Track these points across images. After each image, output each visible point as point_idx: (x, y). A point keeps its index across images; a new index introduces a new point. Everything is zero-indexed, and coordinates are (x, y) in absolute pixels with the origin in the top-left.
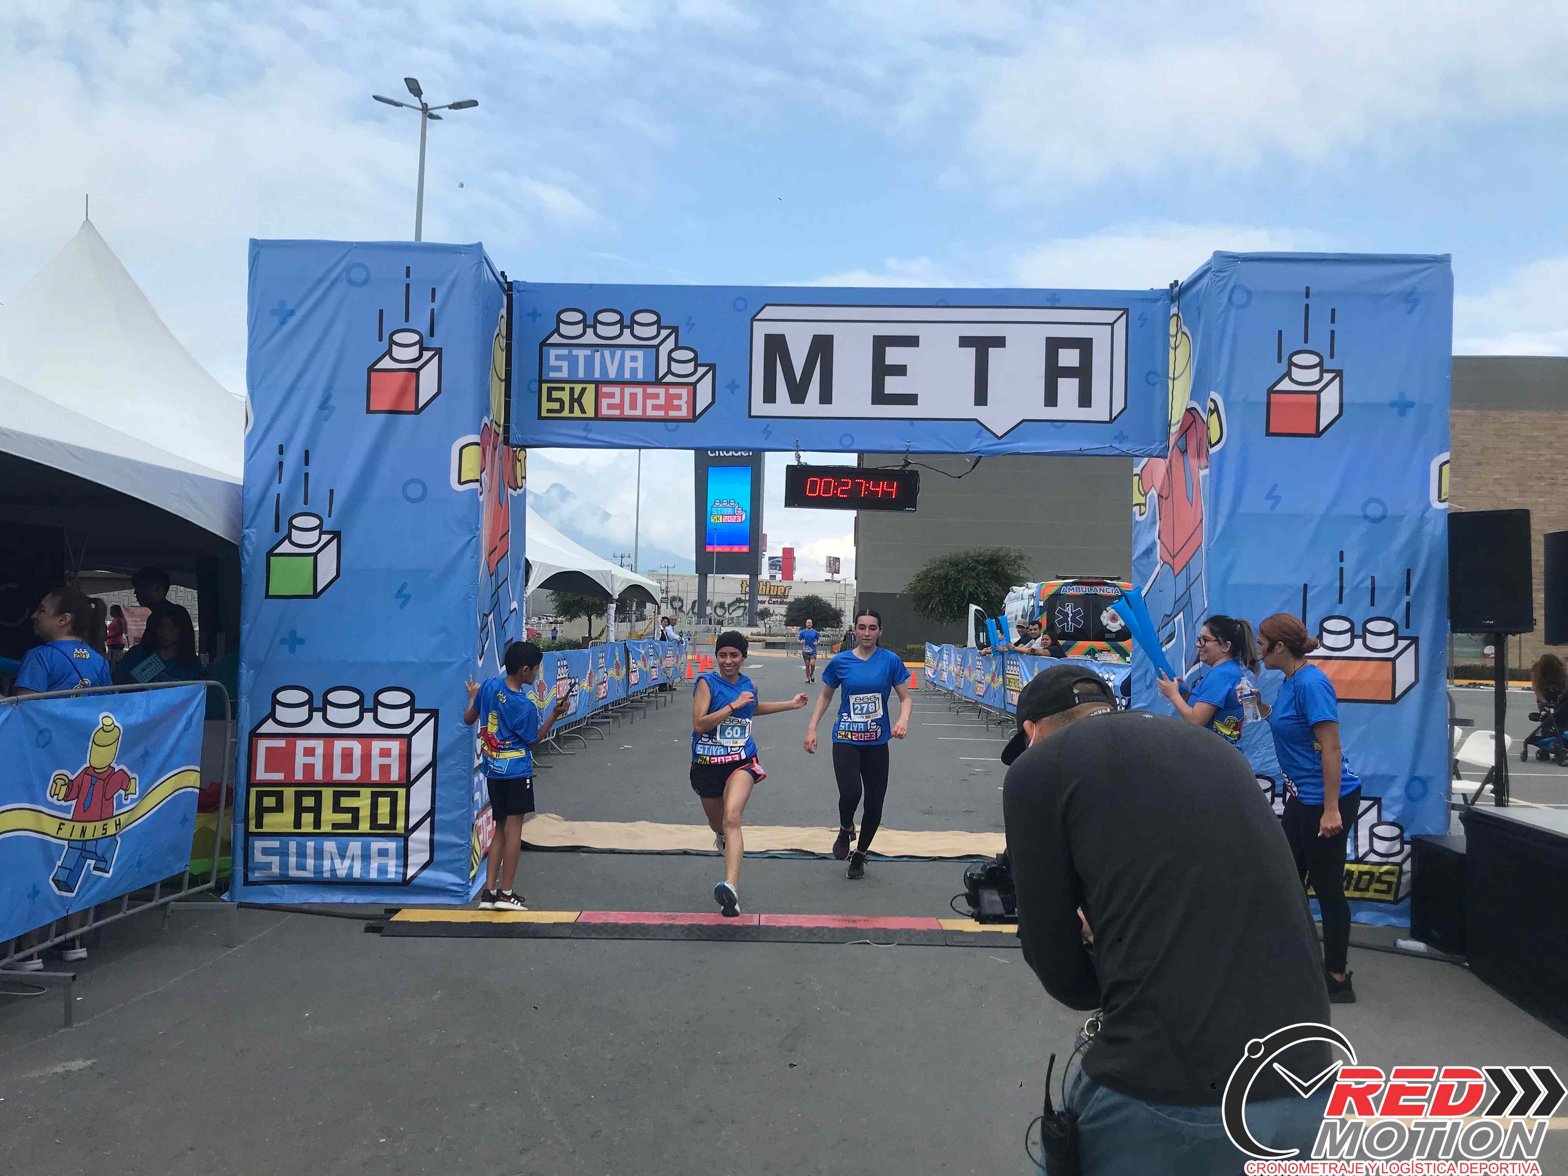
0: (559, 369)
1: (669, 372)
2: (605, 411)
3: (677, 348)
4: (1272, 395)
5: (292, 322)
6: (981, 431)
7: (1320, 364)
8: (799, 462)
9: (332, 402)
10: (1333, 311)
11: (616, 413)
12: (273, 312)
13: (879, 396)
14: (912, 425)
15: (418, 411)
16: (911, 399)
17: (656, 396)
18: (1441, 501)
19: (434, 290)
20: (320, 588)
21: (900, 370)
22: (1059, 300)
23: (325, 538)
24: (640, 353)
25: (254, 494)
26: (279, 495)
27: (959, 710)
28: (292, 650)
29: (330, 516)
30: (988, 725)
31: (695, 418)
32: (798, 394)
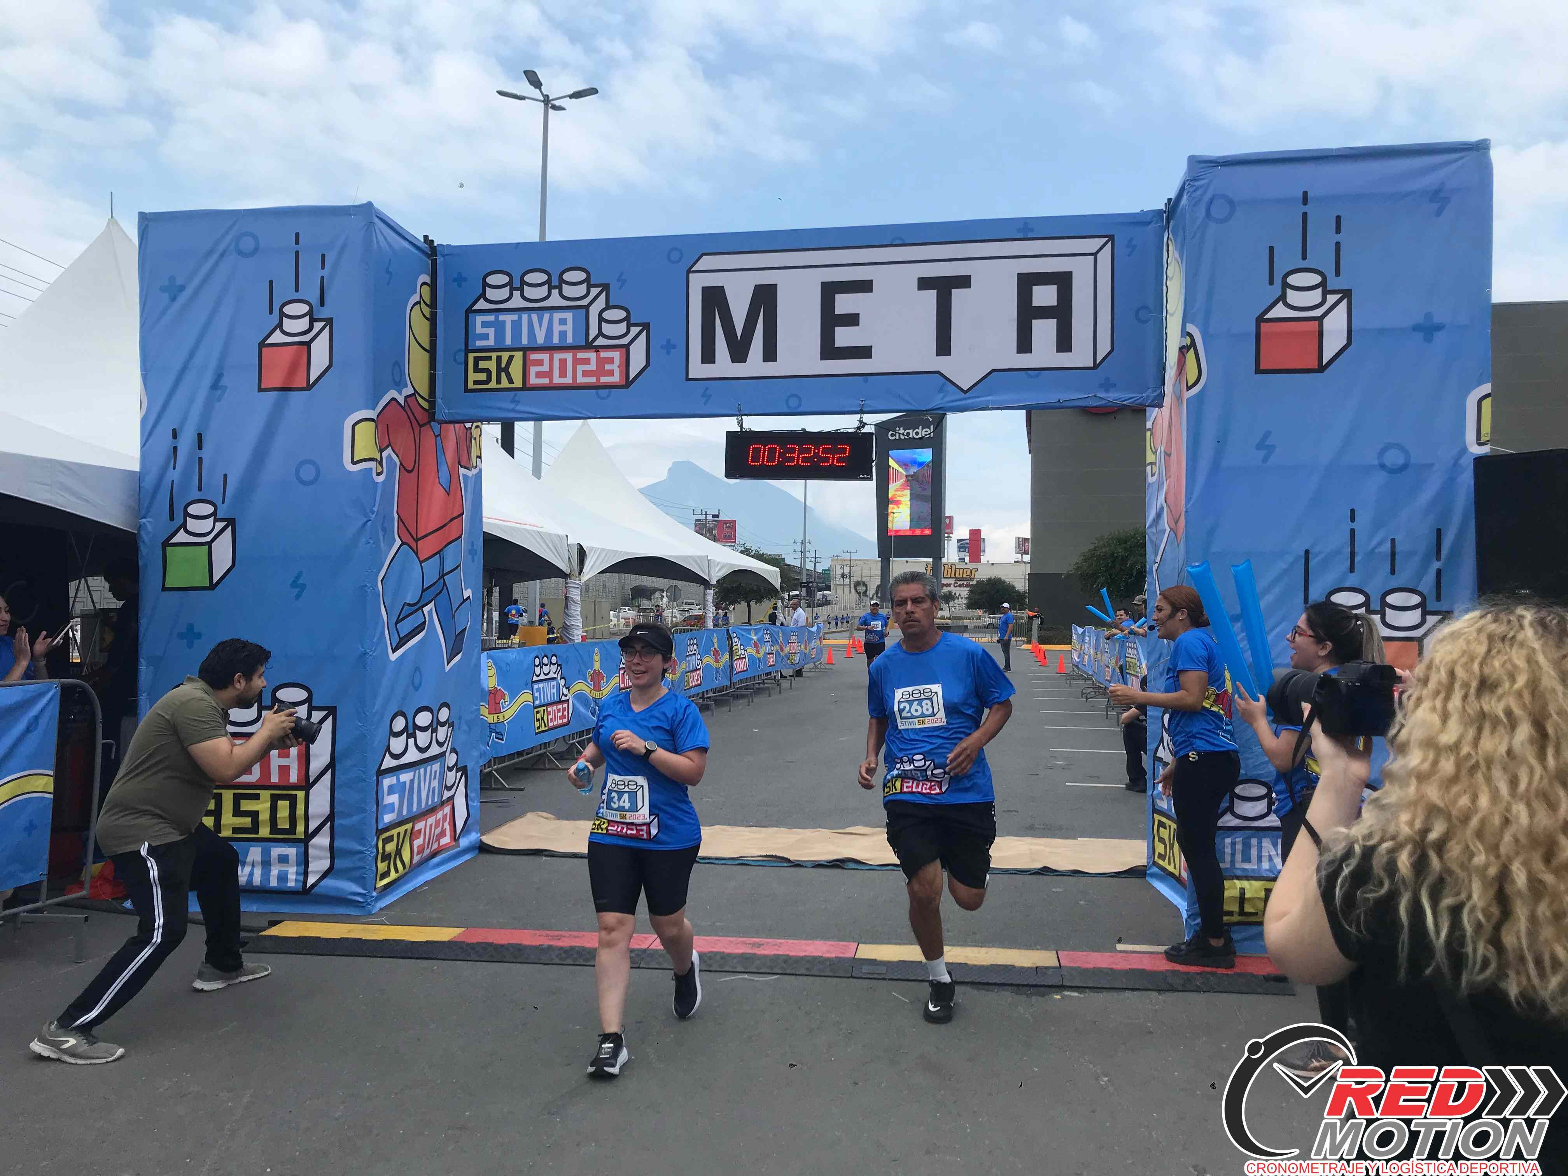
0: (486, 337)
1: (600, 334)
2: (533, 380)
3: (608, 307)
4: (1262, 324)
5: (182, 299)
6: (944, 384)
7: (1323, 284)
8: (741, 426)
9: (224, 381)
10: (1338, 218)
11: (545, 381)
12: (163, 289)
13: (829, 351)
14: (866, 381)
15: (309, 387)
16: (864, 352)
17: (587, 361)
18: (1480, 444)
19: (323, 256)
20: (216, 579)
21: (852, 320)
22: (1032, 230)
23: (220, 526)
24: (569, 316)
25: (149, 482)
26: (173, 481)
27: (1088, 697)
28: (190, 645)
29: (223, 502)
30: (1107, 712)
31: (628, 383)
32: (739, 353)
